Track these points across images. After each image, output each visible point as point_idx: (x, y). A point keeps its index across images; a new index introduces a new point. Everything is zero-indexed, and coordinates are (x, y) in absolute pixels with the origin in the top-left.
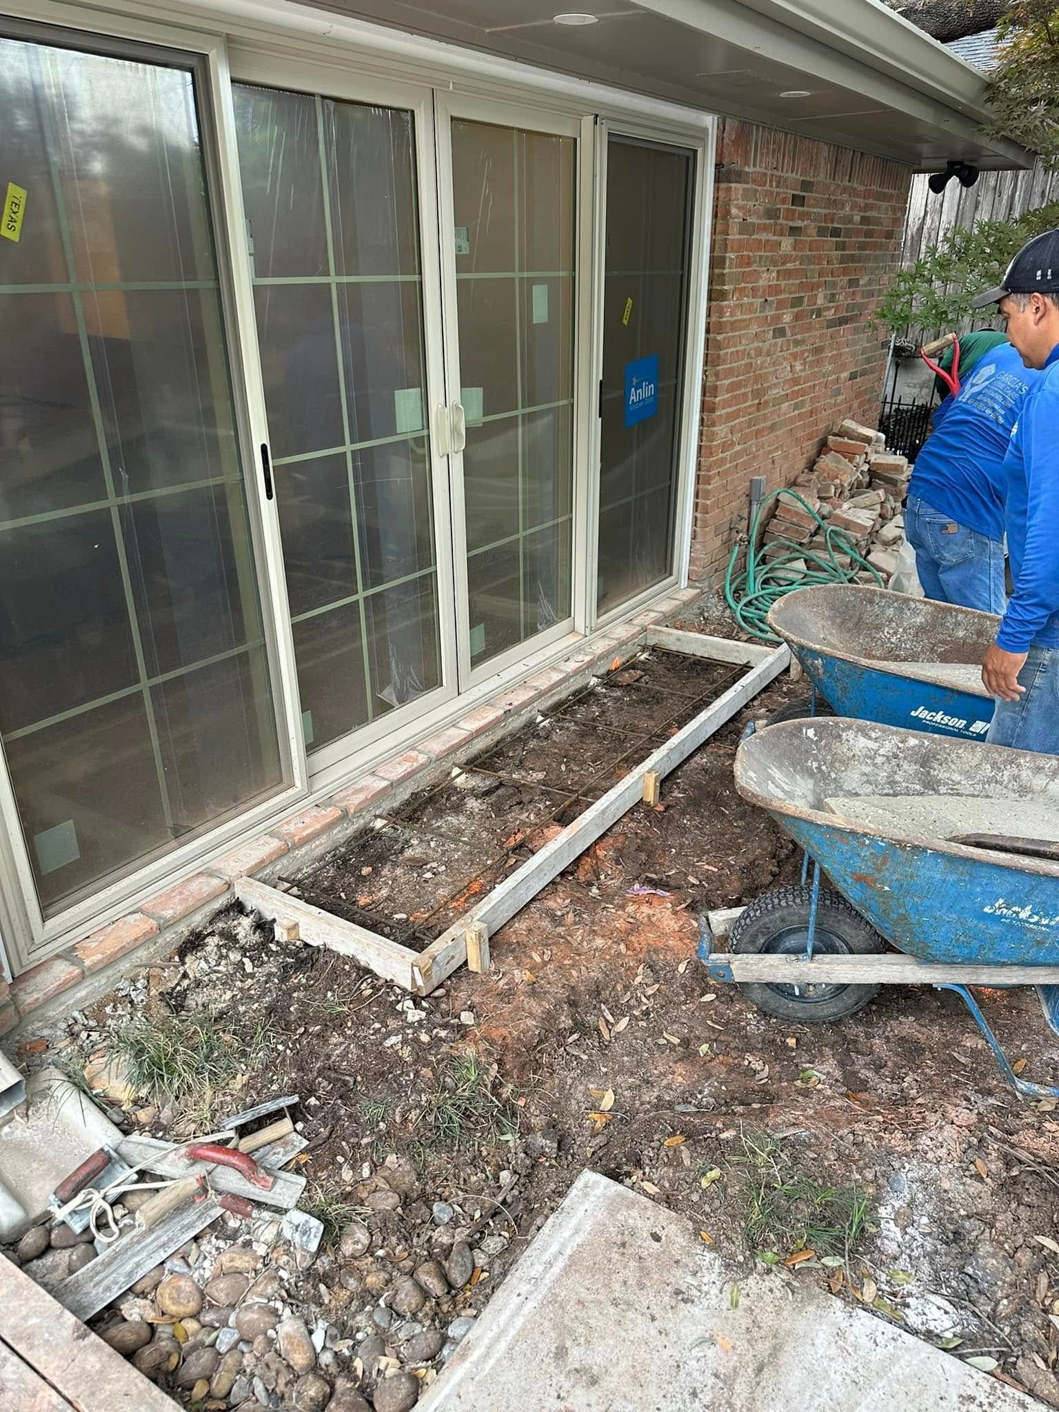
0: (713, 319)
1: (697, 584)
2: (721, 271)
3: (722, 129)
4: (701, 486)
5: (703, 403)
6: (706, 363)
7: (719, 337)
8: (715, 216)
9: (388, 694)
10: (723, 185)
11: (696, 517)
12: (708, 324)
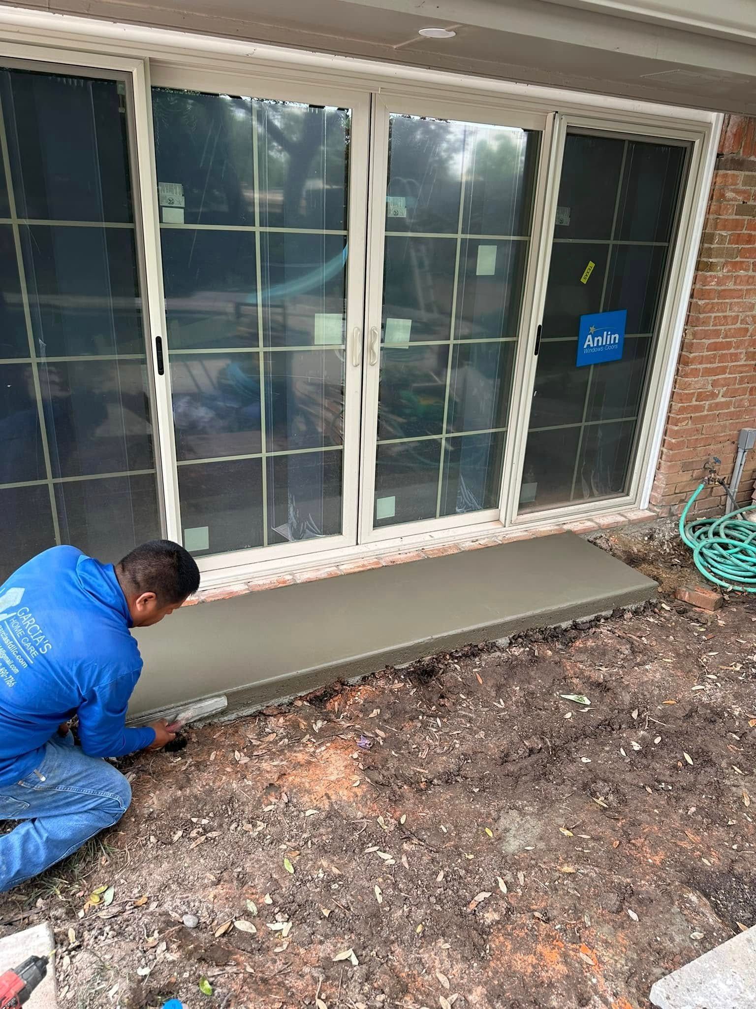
0: (698, 286)
1: (655, 509)
2: (709, 245)
3: (726, 123)
4: (669, 426)
5: (680, 356)
6: (687, 323)
7: (700, 303)
8: (711, 198)
9: (284, 530)
10: (721, 172)
11: (662, 452)
12: (693, 290)
